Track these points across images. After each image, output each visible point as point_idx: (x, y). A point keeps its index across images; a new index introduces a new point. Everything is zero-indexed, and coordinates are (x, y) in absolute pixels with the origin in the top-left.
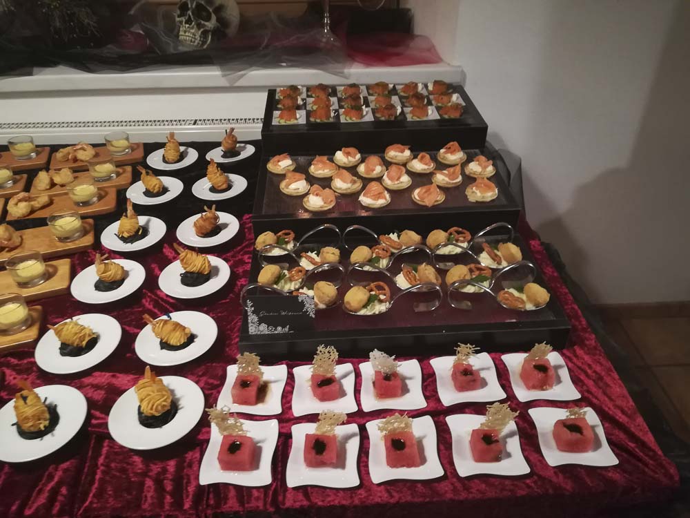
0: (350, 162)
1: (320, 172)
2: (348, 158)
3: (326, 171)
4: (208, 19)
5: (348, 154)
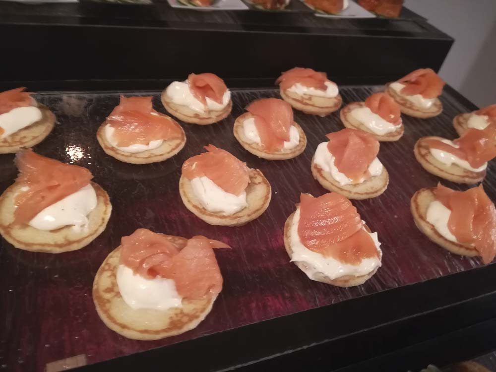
0: (210, 111)
1: (136, 147)
2: (204, 102)
3: (155, 144)
5: (203, 91)
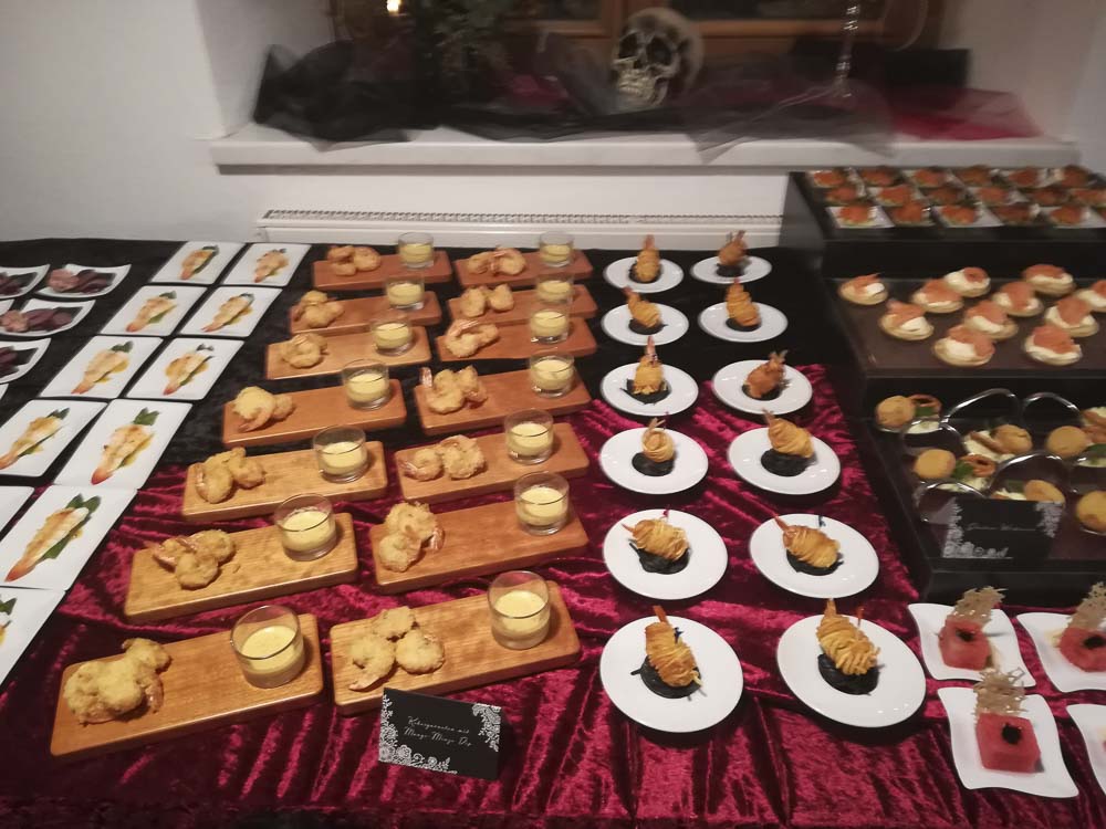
0: (975, 289)
2: (972, 283)
4: (667, 62)
5: (971, 277)
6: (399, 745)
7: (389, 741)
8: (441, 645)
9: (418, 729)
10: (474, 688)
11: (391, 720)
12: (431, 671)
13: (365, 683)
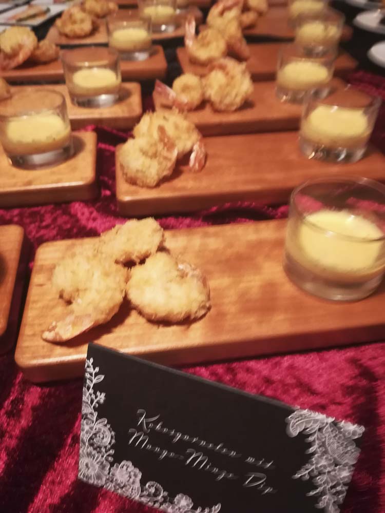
6: (117, 459)
7: (98, 448)
8: (204, 282)
9: (155, 437)
10: (257, 357)
11: (102, 411)
12: (187, 321)
13: (68, 332)
